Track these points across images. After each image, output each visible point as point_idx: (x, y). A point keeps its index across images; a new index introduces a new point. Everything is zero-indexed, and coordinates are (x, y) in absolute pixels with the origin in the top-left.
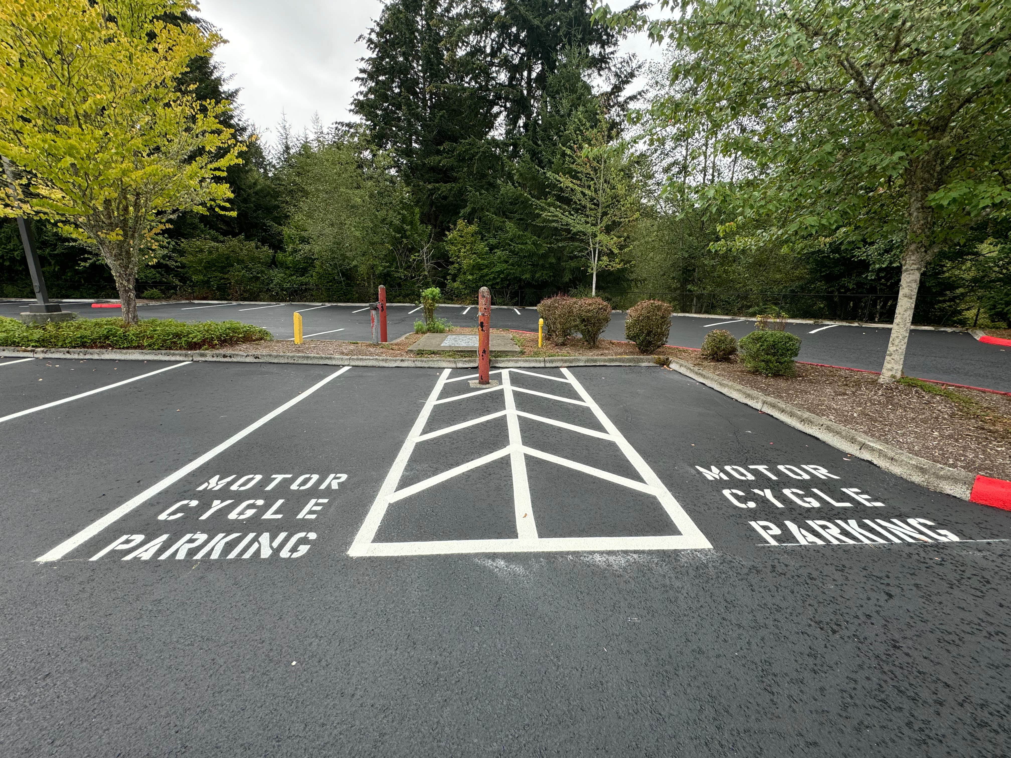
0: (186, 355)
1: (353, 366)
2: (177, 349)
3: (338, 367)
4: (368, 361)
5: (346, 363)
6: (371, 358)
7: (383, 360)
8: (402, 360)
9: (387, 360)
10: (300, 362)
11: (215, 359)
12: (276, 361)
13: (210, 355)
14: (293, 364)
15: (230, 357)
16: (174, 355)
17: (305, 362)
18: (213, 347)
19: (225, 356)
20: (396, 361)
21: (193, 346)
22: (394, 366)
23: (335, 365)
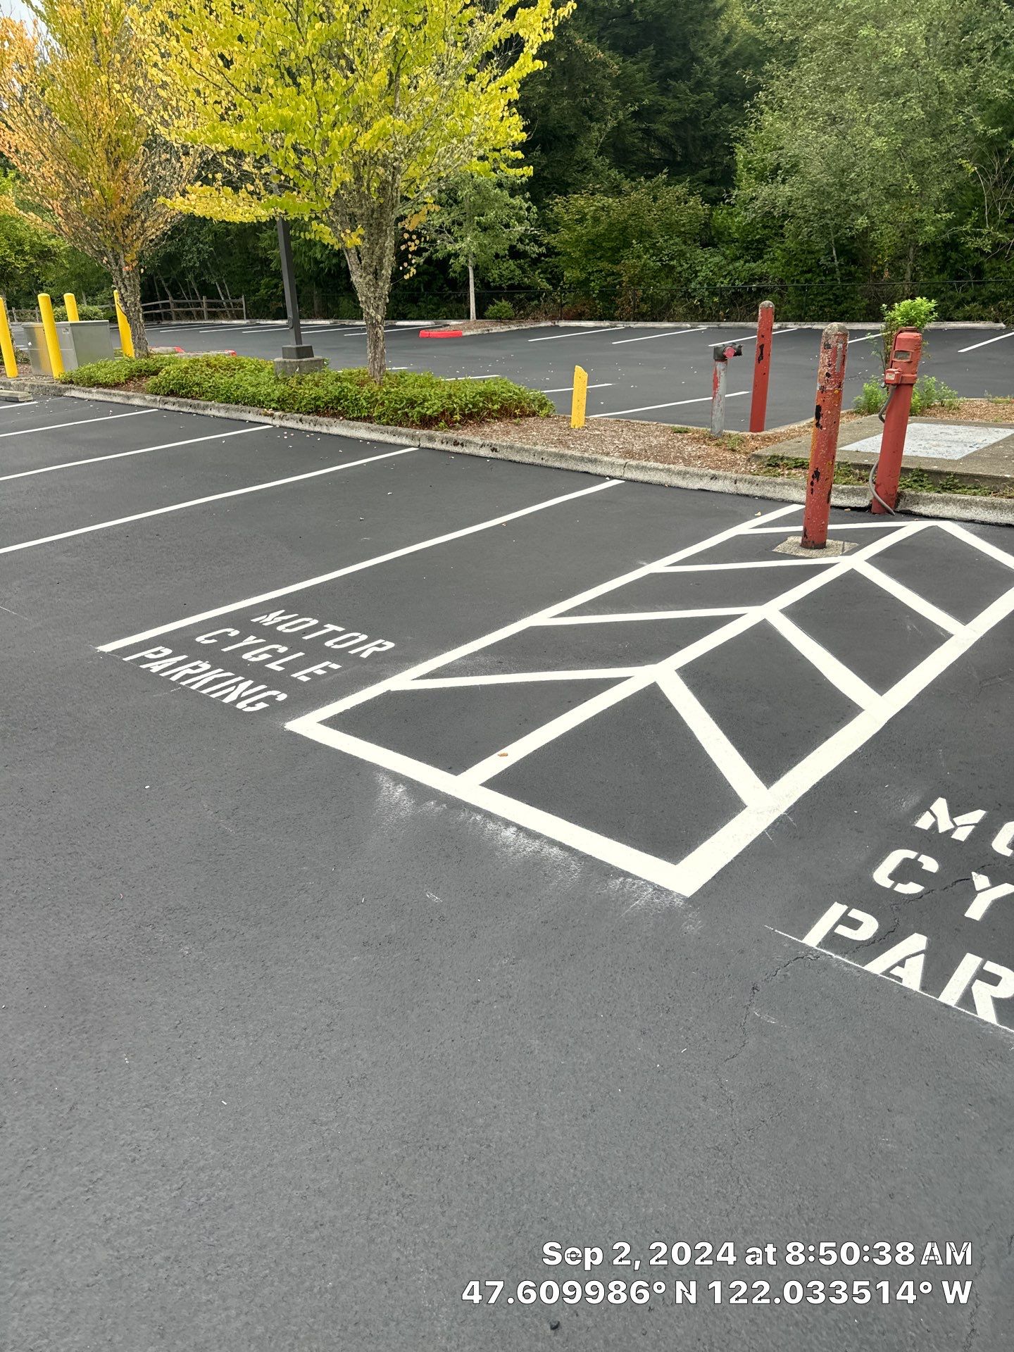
0: (413, 437)
1: (627, 480)
2: (407, 426)
3: (602, 478)
4: (652, 473)
5: (618, 473)
6: (661, 466)
7: (679, 473)
8: (714, 478)
9: (686, 473)
10: (549, 463)
11: (443, 447)
12: (517, 458)
13: (439, 439)
14: (541, 466)
15: (462, 445)
16: (400, 434)
17: (557, 464)
18: (451, 425)
19: (456, 444)
20: (701, 477)
21: (427, 422)
22: (697, 486)
23: (599, 476)
